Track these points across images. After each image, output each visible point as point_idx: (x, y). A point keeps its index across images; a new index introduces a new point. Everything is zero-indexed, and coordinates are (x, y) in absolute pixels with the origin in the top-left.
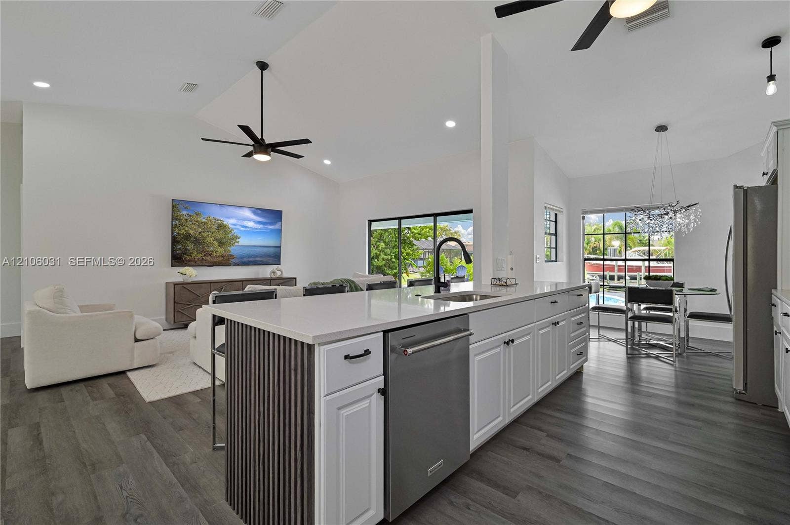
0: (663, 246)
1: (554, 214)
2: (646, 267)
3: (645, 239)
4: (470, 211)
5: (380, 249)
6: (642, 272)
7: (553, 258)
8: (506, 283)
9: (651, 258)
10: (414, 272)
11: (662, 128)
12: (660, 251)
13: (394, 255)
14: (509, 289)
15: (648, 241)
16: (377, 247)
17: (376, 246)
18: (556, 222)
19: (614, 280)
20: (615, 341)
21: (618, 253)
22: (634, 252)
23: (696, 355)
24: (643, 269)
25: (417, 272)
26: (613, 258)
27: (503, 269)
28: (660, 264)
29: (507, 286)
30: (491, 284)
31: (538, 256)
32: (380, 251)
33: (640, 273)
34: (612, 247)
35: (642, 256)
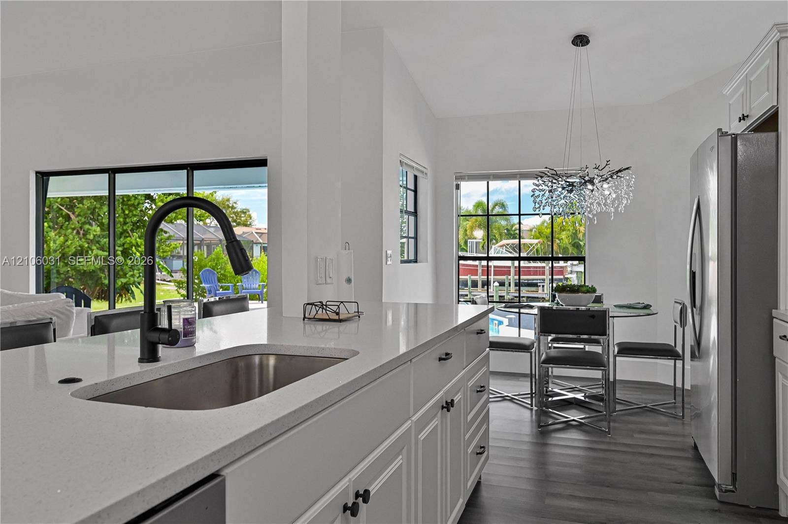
0: (533, 239)
1: (413, 177)
2: (516, 267)
3: (513, 229)
4: (262, 163)
5: (91, 237)
6: (512, 275)
7: (412, 257)
8: (338, 314)
9: (522, 255)
10: (164, 280)
11: (581, 40)
12: (531, 245)
13: (121, 249)
14: (343, 326)
15: (517, 232)
16: (84, 235)
17: (82, 232)
18: (415, 191)
19: (477, 287)
20: (512, 400)
21: (481, 247)
22: (501, 246)
23: (630, 415)
24: (512, 270)
25: (170, 281)
26: (475, 255)
27: (329, 280)
28: (532, 264)
29: (340, 321)
30: (304, 318)
31: (389, 252)
32: (90, 242)
33: (509, 277)
34: (473, 239)
35: (511, 252)
